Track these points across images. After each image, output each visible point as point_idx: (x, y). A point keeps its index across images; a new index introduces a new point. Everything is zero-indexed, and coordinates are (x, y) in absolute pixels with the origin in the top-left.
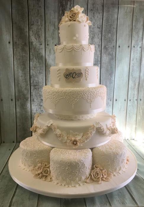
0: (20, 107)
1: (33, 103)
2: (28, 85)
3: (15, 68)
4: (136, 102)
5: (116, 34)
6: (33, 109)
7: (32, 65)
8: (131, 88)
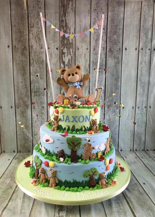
0: (20, 115)
1: (33, 111)
2: (28, 91)
3: (14, 73)
4: (145, 109)
5: (122, 35)
6: (34, 117)
7: (33, 70)
8: (140, 94)
